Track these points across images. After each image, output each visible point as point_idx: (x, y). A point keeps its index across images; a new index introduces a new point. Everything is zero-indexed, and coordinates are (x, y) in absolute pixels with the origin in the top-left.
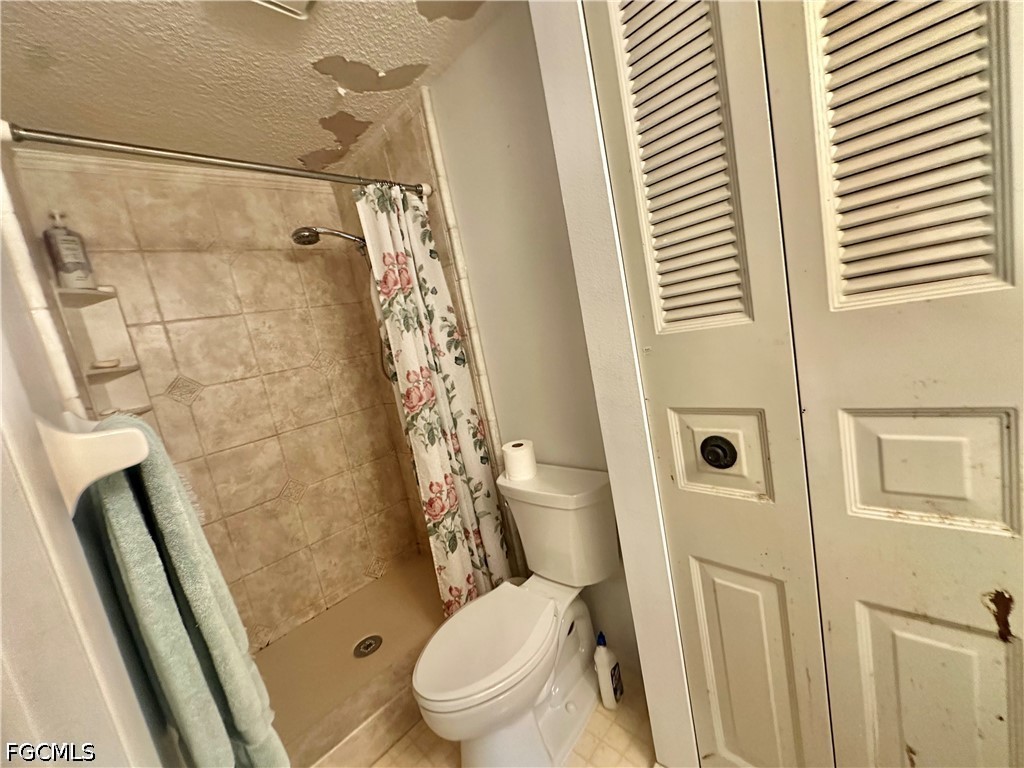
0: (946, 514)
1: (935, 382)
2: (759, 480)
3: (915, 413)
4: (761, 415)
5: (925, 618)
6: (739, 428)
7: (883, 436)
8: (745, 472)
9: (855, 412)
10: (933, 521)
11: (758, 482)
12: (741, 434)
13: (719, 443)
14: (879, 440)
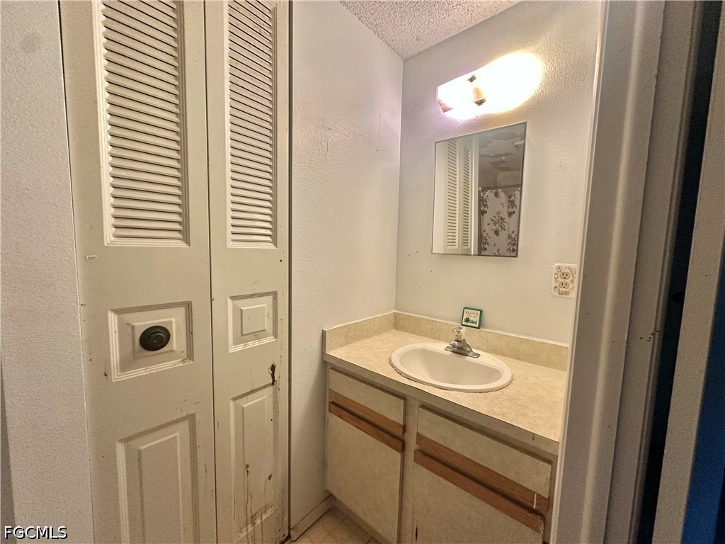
0: (259, 338)
1: (256, 283)
2: (183, 350)
3: (252, 296)
4: (188, 306)
5: (253, 391)
6: (172, 317)
7: (243, 308)
8: (175, 347)
9: (233, 298)
10: (256, 343)
11: (182, 352)
12: (174, 321)
13: (158, 330)
14: (241, 310)
